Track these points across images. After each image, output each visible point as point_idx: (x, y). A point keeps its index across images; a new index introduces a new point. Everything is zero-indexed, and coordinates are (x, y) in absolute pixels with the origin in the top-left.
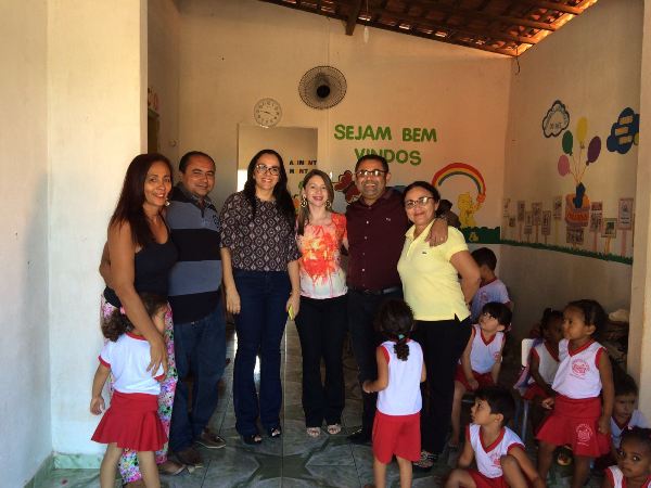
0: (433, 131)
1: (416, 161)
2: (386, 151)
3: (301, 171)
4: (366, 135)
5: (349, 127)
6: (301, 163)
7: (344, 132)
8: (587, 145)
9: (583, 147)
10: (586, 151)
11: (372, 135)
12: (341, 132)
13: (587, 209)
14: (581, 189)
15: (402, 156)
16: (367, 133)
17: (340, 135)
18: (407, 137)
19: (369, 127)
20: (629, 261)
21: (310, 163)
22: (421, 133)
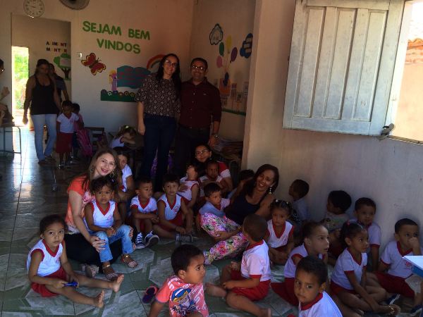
0: (148, 33)
1: (137, 51)
2: (118, 42)
3: (55, 50)
4: (104, 30)
5: (93, 24)
6: (56, 44)
7: (89, 27)
8: (231, 51)
9: (229, 53)
10: (230, 55)
11: (108, 31)
12: (87, 26)
13: (229, 87)
14: (227, 75)
15: (128, 47)
16: (104, 29)
17: (87, 28)
18: (131, 35)
19: (107, 26)
20: (244, 114)
21: (62, 45)
22: (140, 33)
